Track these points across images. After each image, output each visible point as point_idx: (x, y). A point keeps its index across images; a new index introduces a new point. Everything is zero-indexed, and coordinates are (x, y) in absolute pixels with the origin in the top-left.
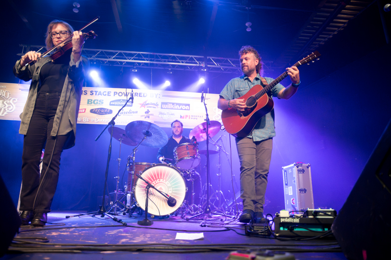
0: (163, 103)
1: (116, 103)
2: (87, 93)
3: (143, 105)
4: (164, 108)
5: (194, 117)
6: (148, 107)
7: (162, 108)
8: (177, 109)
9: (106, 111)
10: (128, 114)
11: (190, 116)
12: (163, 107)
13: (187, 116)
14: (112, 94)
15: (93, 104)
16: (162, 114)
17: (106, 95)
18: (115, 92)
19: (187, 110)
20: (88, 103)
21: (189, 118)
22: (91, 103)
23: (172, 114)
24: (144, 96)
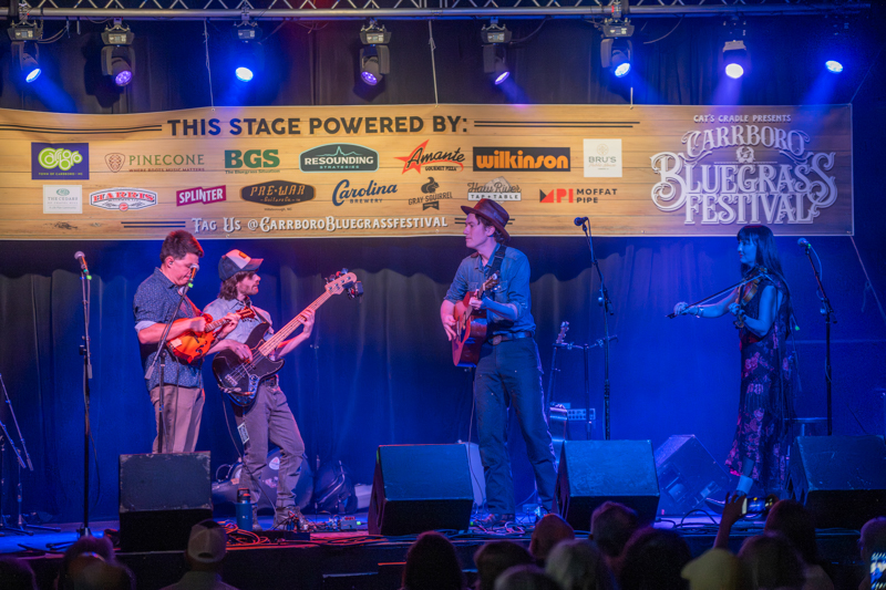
0: (478, 151)
1: (322, 161)
2: (219, 130)
3: (415, 160)
4: (485, 169)
5: (586, 196)
6: (429, 169)
7: (476, 168)
8: (529, 170)
9: (293, 190)
10: (365, 197)
11: (571, 191)
12: (480, 165)
13: (561, 193)
14: (304, 127)
15: (244, 167)
16: (477, 190)
17: (283, 131)
18: (312, 120)
19: (562, 170)
20: (228, 164)
21: (571, 200)
22: (239, 164)
23: (512, 190)
24: (412, 130)
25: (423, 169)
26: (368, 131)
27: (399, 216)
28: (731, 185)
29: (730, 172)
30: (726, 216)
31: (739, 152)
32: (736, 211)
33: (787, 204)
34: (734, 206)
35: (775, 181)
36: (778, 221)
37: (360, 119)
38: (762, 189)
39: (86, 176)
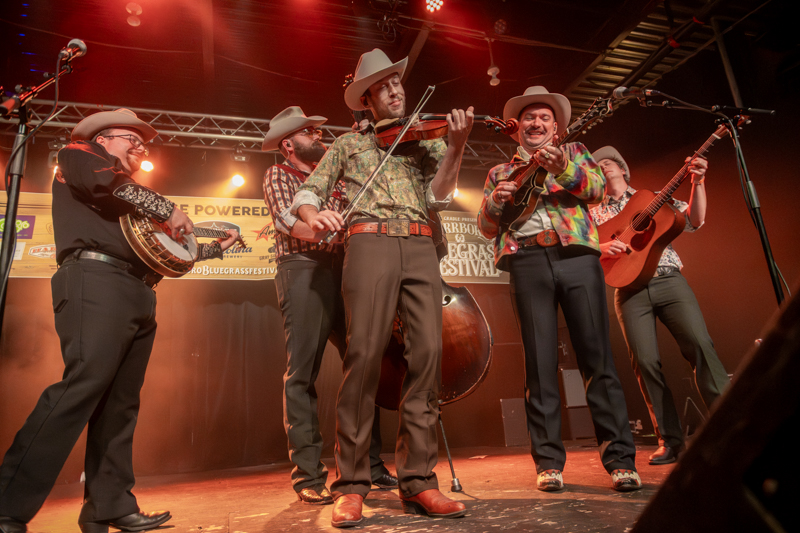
3: (264, 233)
6: (273, 238)
10: (232, 254)
14: (191, 209)
25: (269, 239)
26: (234, 214)
27: (253, 267)
28: (454, 255)
29: (453, 247)
30: (453, 271)
31: (456, 236)
32: (458, 269)
33: (485, 266)
34: (457, 266)
35: (477, 253)
36: (481, 275)
37: (229, 208)
38: (471, 257)
39: (30, 237)
